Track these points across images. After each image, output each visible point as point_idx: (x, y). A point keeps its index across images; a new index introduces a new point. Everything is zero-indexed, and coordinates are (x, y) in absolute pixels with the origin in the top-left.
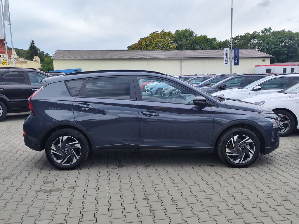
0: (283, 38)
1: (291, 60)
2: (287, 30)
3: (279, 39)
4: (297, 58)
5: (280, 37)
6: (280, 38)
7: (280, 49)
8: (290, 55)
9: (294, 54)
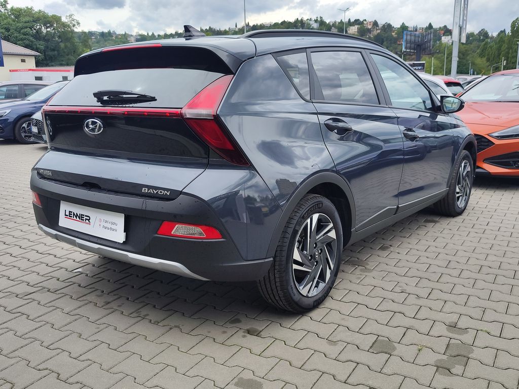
0: (34, 21)
1: (53, 64)
2: (36, 9)
3: (26, 22)
4: (63, 61)
5: (27, 19)
6: (28, 22)
7: (32, 42)
8: (51, 53)
9: (56, 52)
